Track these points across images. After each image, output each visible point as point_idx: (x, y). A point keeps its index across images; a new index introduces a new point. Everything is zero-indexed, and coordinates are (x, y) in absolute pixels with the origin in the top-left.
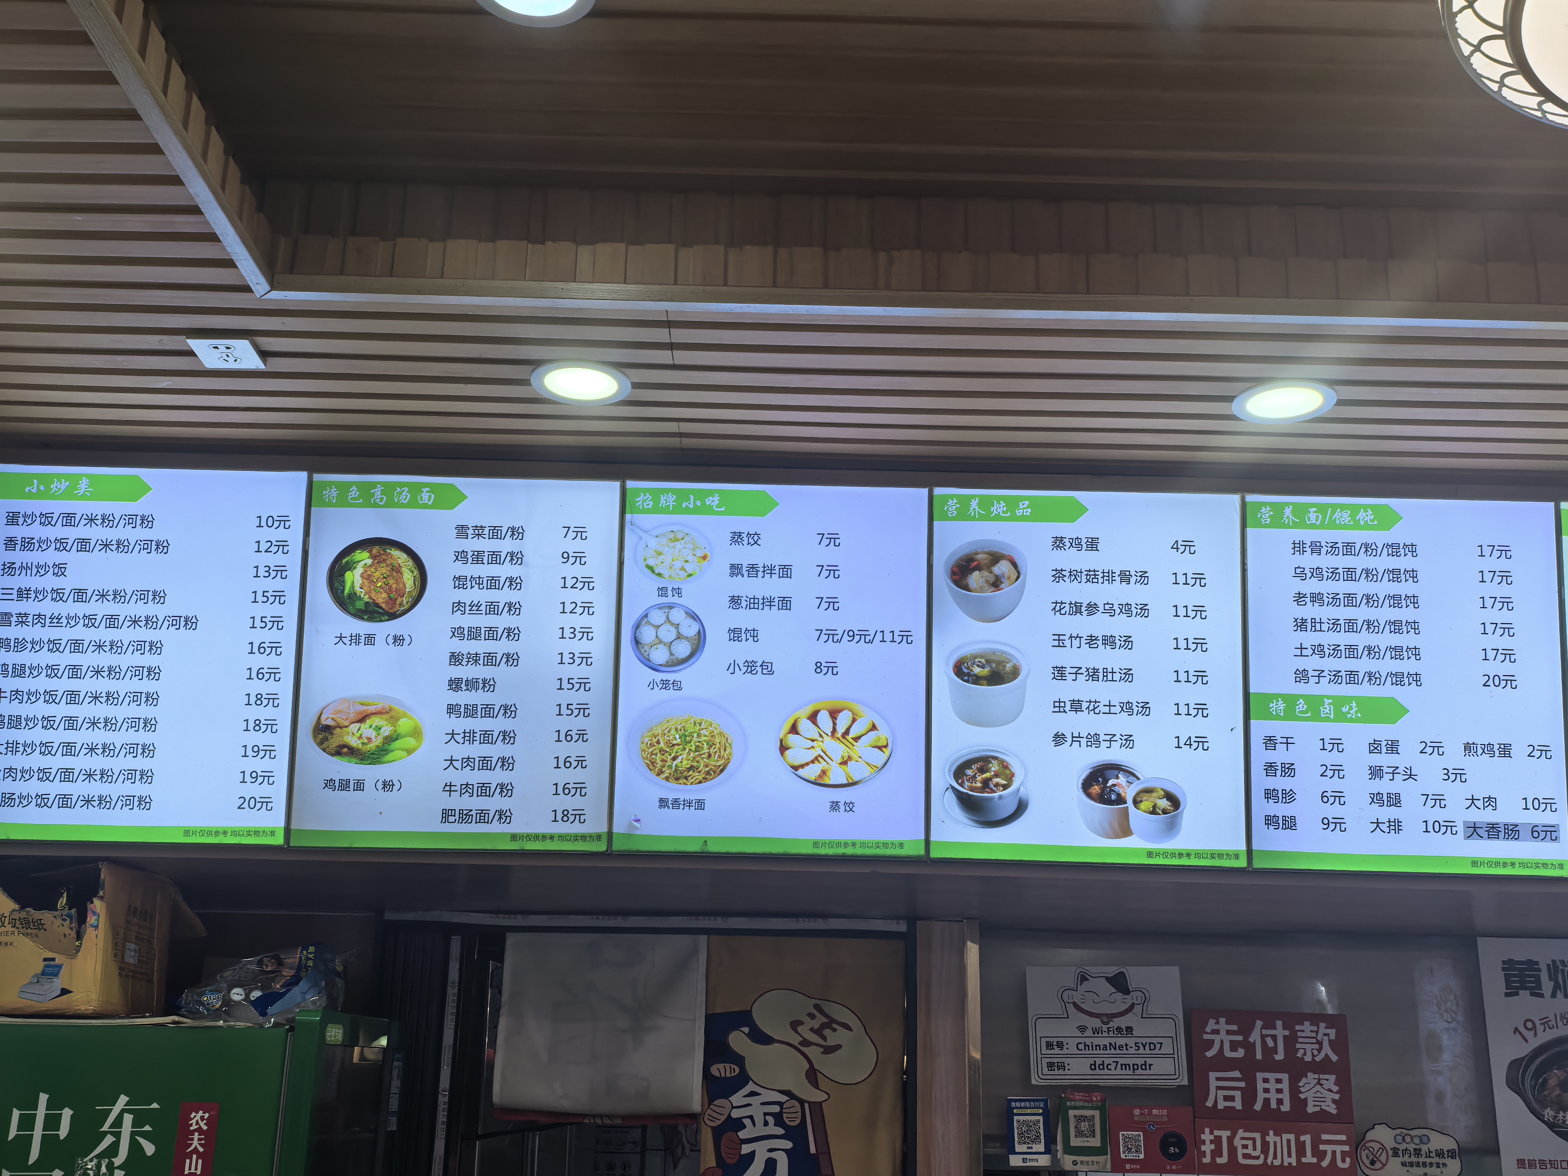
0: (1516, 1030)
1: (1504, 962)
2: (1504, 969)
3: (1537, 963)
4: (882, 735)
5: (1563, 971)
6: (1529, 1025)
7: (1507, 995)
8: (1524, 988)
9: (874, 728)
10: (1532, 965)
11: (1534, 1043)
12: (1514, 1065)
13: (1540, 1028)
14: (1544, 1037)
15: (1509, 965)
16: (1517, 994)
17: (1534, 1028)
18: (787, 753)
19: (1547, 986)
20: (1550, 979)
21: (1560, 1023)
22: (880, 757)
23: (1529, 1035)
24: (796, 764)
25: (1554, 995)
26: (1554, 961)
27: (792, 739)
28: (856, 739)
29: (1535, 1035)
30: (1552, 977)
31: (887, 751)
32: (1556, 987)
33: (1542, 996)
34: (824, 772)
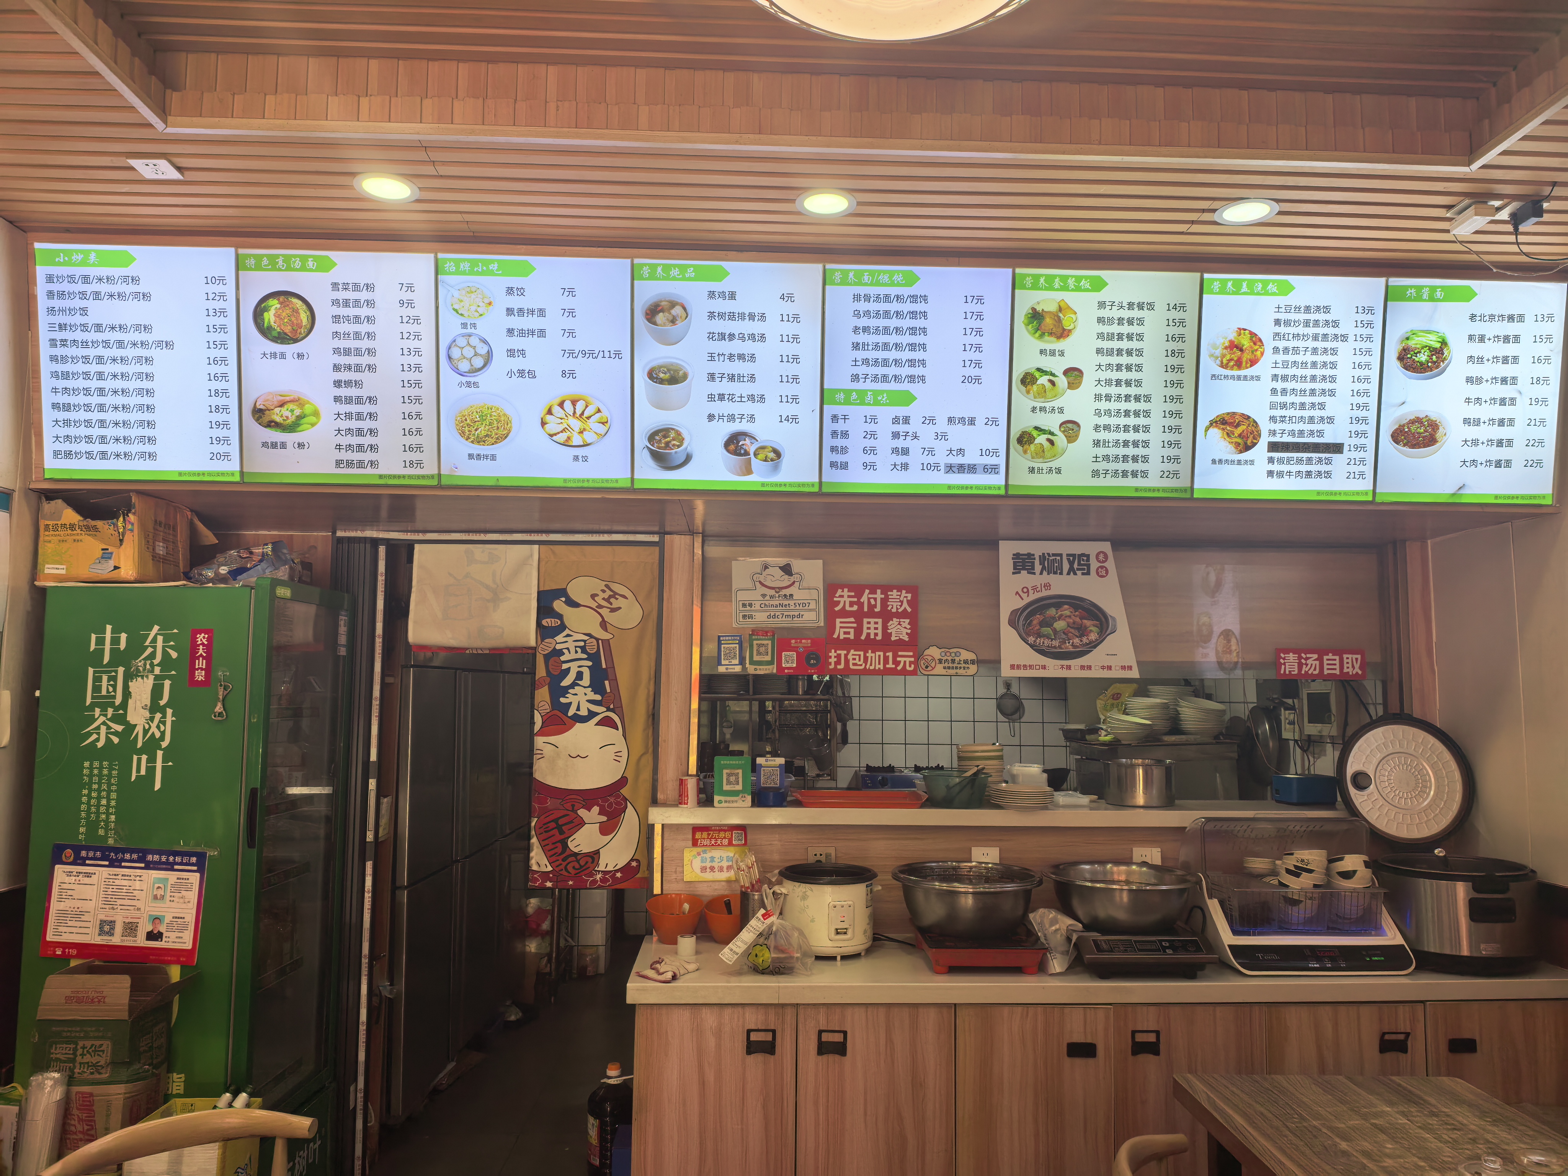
0: (1017, 593)
1: (1014, 555)
2: (1013, 559)
3: (1033, 555)
4: (605, 414)
5: (1048, 559)
6: (1025, 590)
7: (1014, 573)
8: (1024, 569)
9: (599, 411)
10: (1030, 556)
11: (1027, 600)
12: (1014, 613)
13: (1031, 592)
14: (1033, 597)
15: (1017, 556)
16: (1020, 573)
17: (1028, 591)
18: (546, 426)
19: (1038, 567)
20: (1040, 564)
21: (1043, 589)
22: (602, 429)
23: (1024, 596)
24: (552, 433)
25: (1041, 573)
26: (1043, 554)
27: (548, 418)
28: (588, 418)
29: (1028, 596)
30: (1042, 563)
31: (607, 425)
32: (1043, 568)
33: (1034, 573)
34: (569, 438)
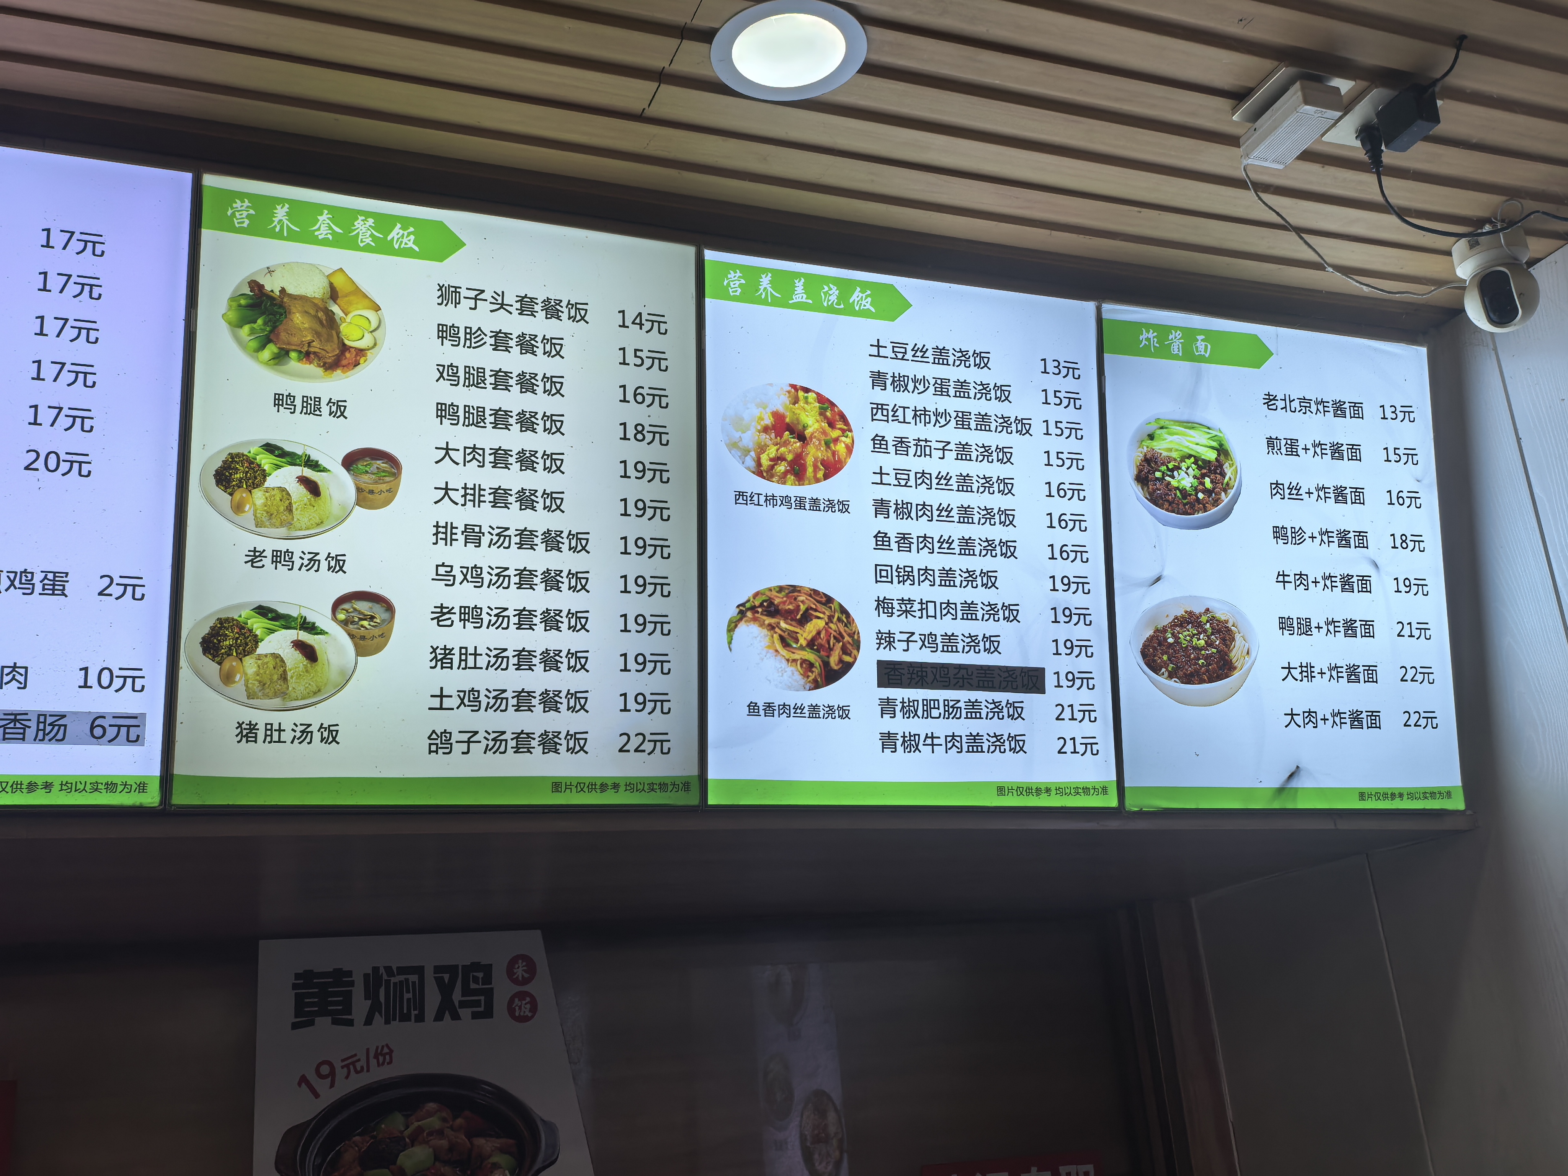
0: (303, 1080)
1: (298, 976)
2: (295, 987)
3: (349, 974)
5: (388, 982)
6: (325, 1070)
7: (295, 1026)
8: (323, 1013)
10: (341, 976)
11: (329, 1096)
12: (293, 1135)
13: (340, 1073)
14: (346, 1086)
15: (305, 978)
16: (311, 1023)
17: (332, 1073)
19: (360, 1006)
20: (367, 998)
21: (373, 1062)
23: (321, 1086)
25: (369, 1021)
26: (376, 969)
29: (332, 1085)
30: (370, 993)
32: (375, 1008)
33: (350, 1023)
